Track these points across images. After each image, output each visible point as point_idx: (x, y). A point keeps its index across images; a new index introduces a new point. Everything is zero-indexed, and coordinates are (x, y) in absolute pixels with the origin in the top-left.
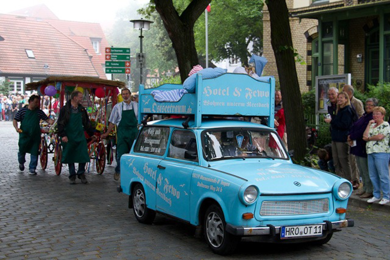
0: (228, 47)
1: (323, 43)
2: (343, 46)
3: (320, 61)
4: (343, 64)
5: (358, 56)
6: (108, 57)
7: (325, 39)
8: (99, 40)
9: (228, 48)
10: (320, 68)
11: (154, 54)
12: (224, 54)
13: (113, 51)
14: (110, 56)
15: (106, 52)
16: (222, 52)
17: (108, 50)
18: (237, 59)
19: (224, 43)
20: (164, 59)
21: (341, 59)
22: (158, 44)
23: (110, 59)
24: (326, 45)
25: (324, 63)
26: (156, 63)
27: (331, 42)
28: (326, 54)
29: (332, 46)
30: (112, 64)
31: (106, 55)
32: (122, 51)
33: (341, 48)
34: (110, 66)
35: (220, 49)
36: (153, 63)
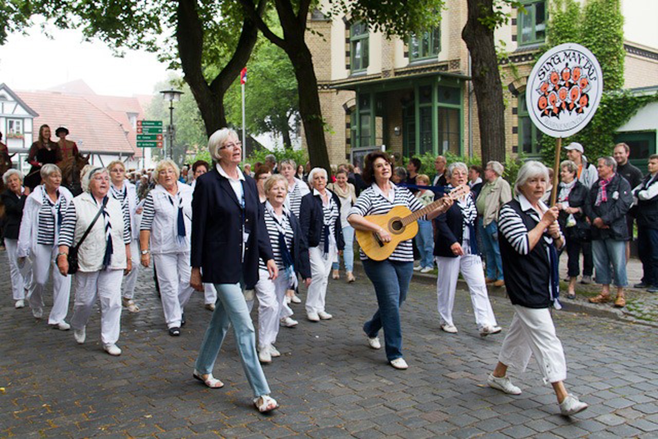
0: (269, 120)
1: (361, 115)
2: (381, 118)
3: (357, 134)
4: (381, 136)
5: (396, 129)
6: (139, 130)
7: (363, 111)
8: (136, 114)
9: (268, 122)
10: (358, 140)
11: (193, 129)
12: (265, 128)
13: (144, 124)
14: (141, 129)
15: (138, 125)
16: (261, 126)
17: (139, 123)
18: (278, 132)
19: (264, 117)
20: (202, 134)
21: (379, 132)
22: (196, 118)
23: (141, 132)
24: (364, 118)
25: (362, 135)
26: (195, 138)
27: (368, 114)
28: (364, 126)
29: (370, 118)
30: (144, 138)
31: (138, 129)
32: (153, 124)
33: (379, 121)
34: (142, 139)
35: (259, 123)
36: (192, 138)
